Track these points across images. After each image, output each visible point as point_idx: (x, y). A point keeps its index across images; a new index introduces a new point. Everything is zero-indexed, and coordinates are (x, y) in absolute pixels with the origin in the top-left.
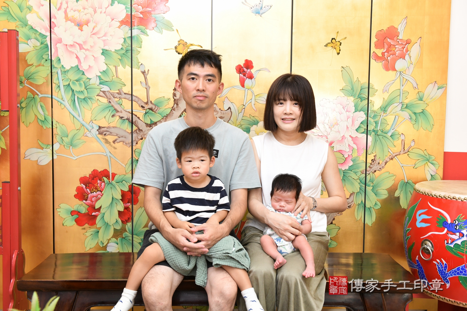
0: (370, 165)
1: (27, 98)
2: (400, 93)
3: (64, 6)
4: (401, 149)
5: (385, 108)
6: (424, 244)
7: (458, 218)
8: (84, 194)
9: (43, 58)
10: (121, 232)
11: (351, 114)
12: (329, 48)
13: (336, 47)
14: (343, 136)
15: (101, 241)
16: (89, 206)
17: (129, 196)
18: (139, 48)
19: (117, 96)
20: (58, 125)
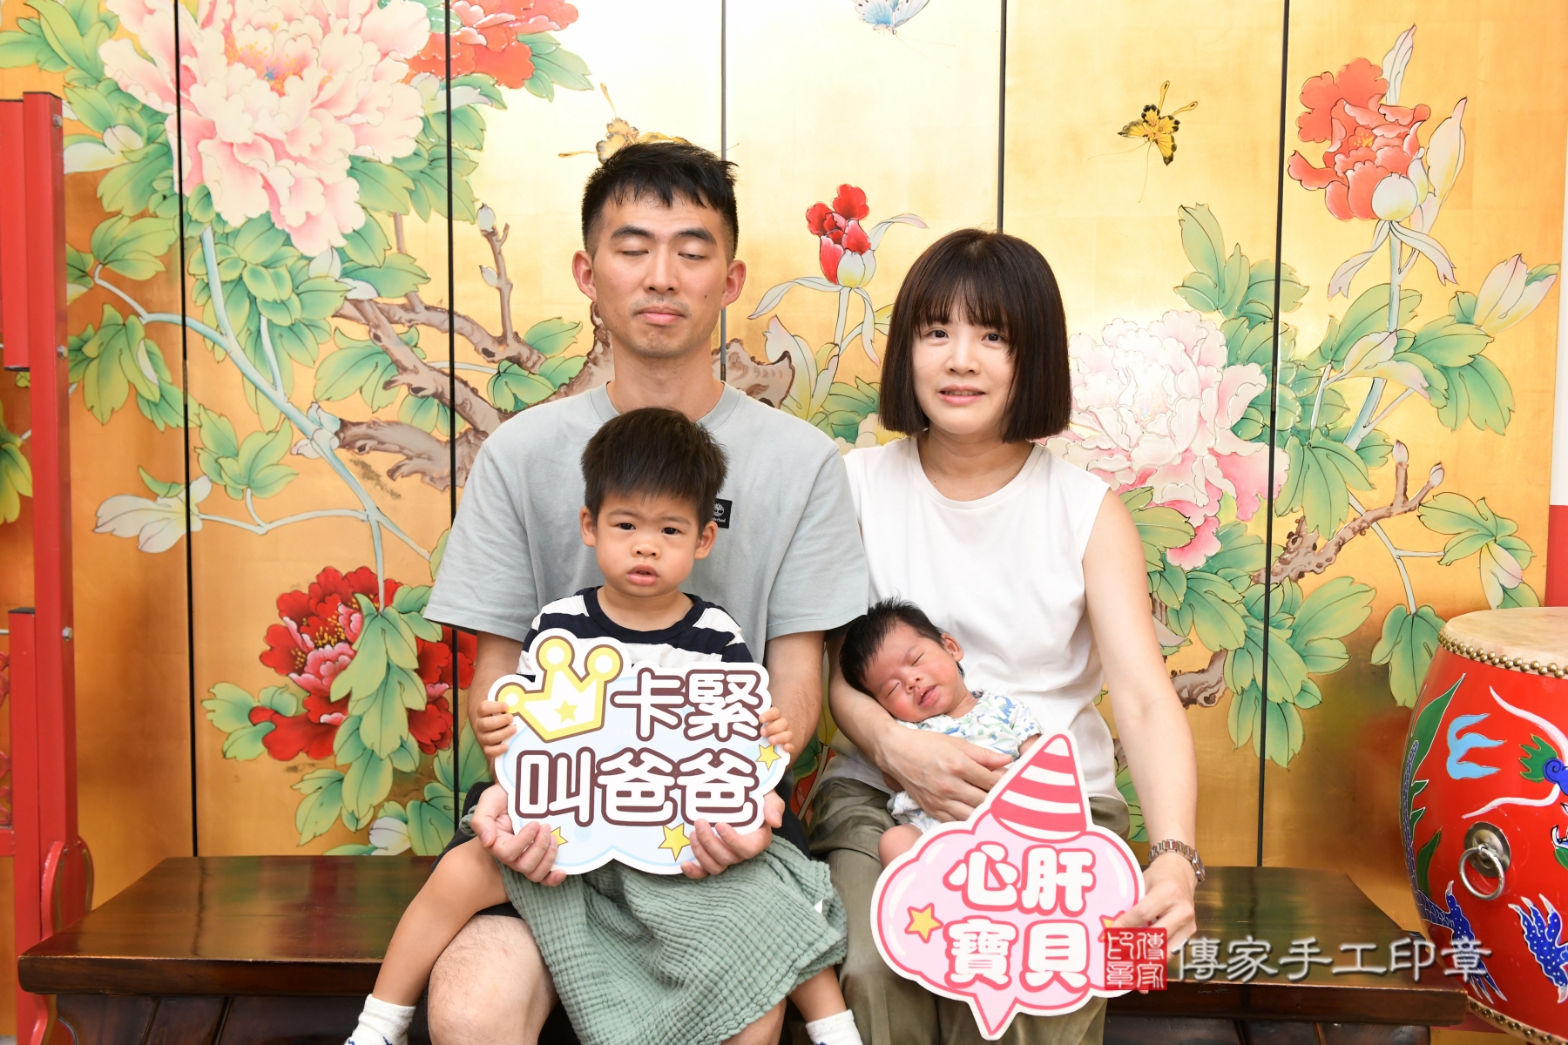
0: (1283, 554)
1: (103, 324)
2: (1391, 296)
3: (223, 11)
4: (1396, 496)
5: (1337, 350)
6: (1475, 842)
8: (293, 652)
9: (155, 191)
10: (418, 780)
11: (1214, 374)
12: (1136, 140)
13: (1160, 136)
14: (1185, 451)
15: (350, 811)
16: (308, 691)
17: (443, 660)
18: (475, 149)
19: (400, 318)
20: (203, 416)
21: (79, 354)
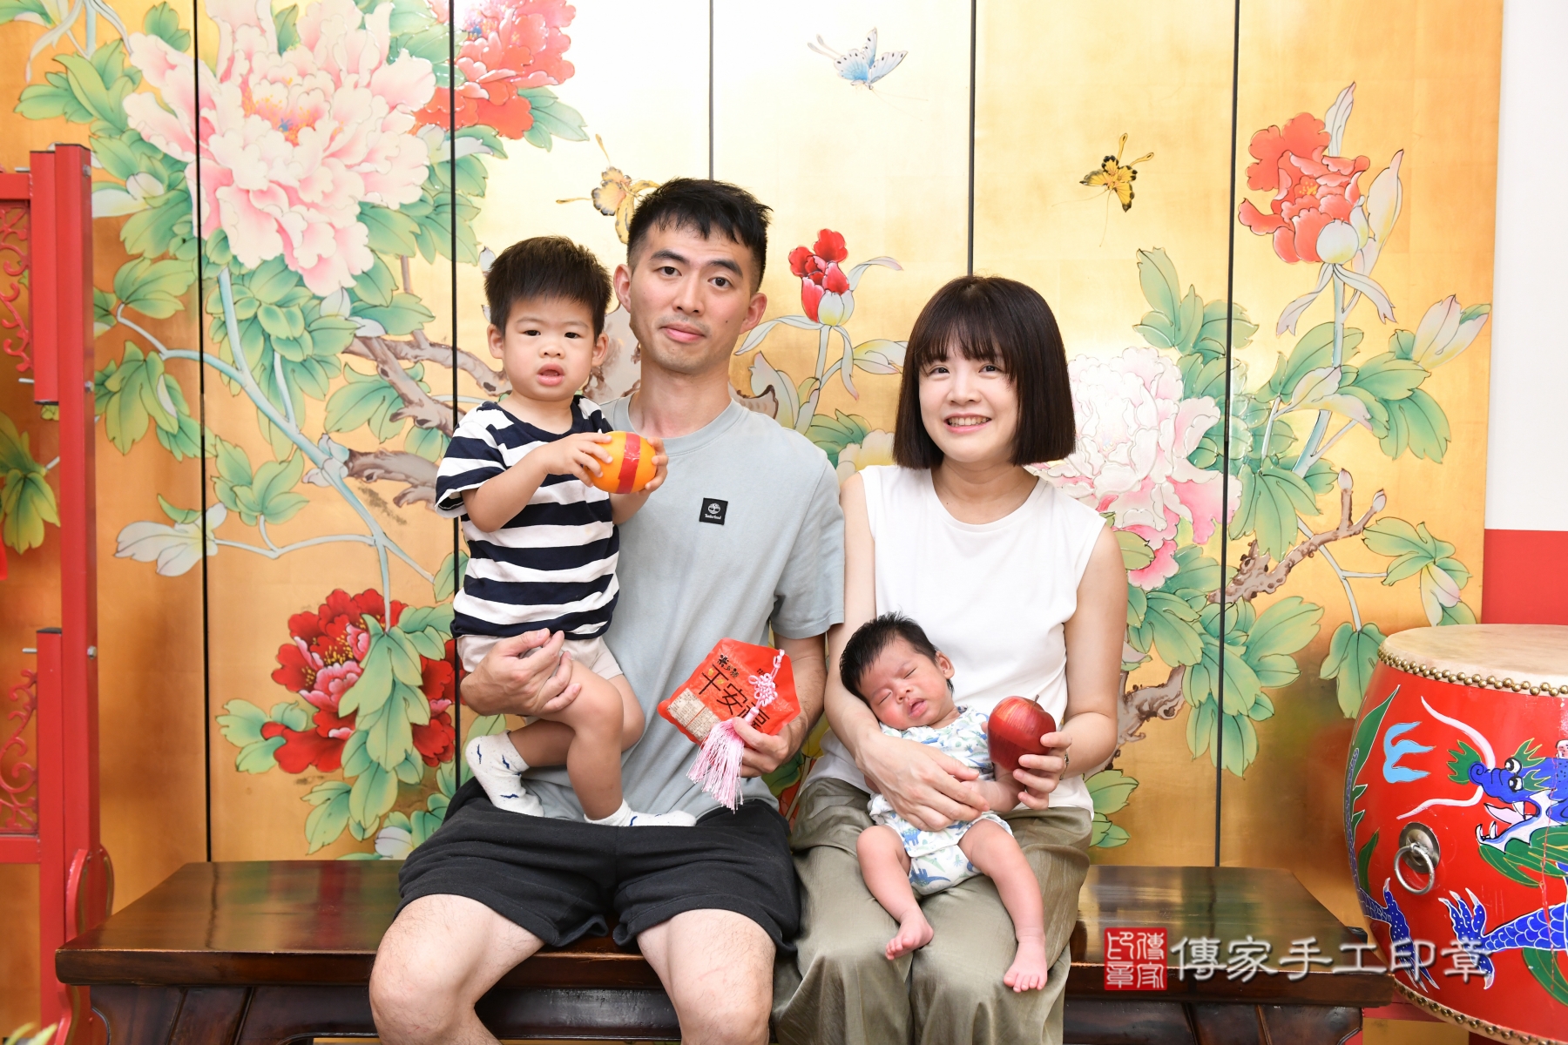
0: (1237, 575)
1: (125, 360)
2: (1335, 334)
3: (241, 67)
4: (1342, 521)
5: (1286, 384)
6: (1408, 840)
7: (1520, 753)
8: (303, 670)
9: (175, 235)
10: (421, 792)
11: (1171, 407)
12: (1097, 189)
13: (1118, 185)
14: (1145, 479)
15: (357, 821)
16: (317, 707)
17: (446, 678)
18: (477, 195)
19: (406, 354)
20: (219, 447)
21: (102, 388)
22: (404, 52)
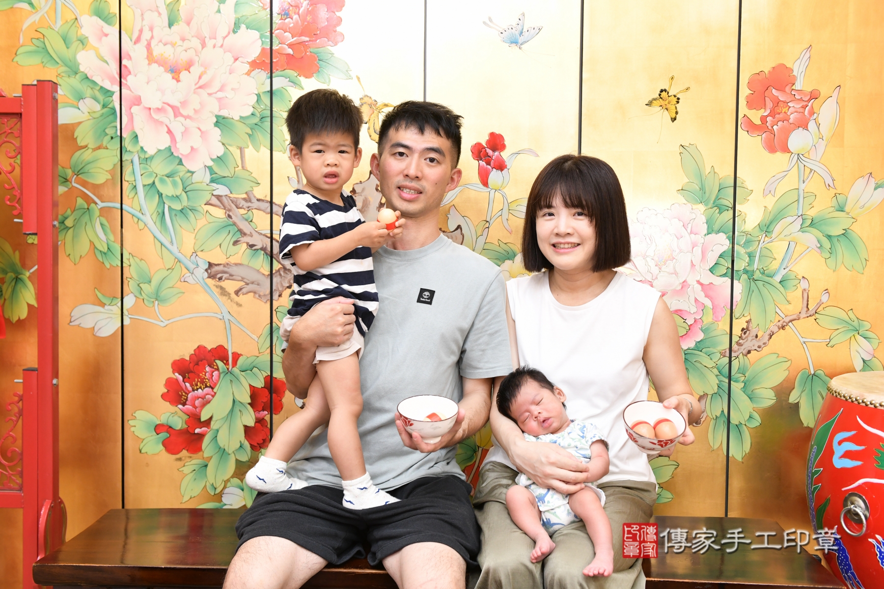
0: (739, 340)
1: (76, 208)
2: (799, 196)
3: (146, 35)
4: (802, 308)
5: (769, 226)
6: (849, 503)
8: (180, 393)
9: (107, 134)
11: (700, 239)
12: (656, 108)
13: (669, 106)
14: (684, 282)
15: (211, 484)
16: (188, 415)
17: (264, 398)
19: (243, 205)
20: (131, 260)
21: (63, 224)
22: (243, 27)
